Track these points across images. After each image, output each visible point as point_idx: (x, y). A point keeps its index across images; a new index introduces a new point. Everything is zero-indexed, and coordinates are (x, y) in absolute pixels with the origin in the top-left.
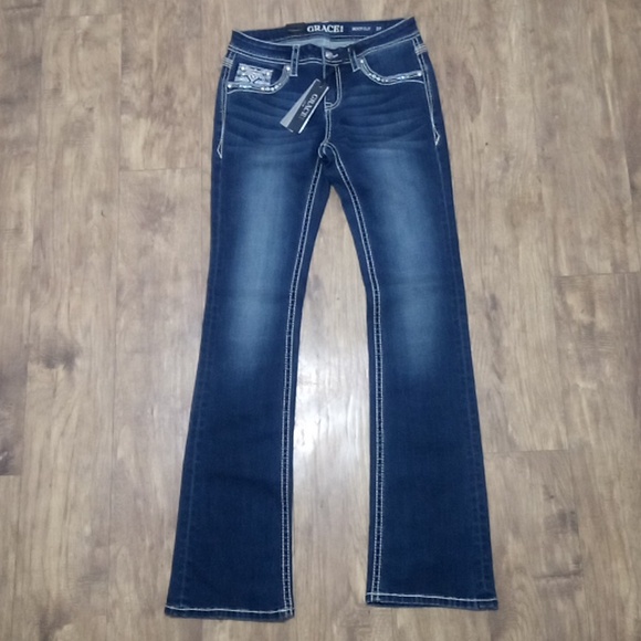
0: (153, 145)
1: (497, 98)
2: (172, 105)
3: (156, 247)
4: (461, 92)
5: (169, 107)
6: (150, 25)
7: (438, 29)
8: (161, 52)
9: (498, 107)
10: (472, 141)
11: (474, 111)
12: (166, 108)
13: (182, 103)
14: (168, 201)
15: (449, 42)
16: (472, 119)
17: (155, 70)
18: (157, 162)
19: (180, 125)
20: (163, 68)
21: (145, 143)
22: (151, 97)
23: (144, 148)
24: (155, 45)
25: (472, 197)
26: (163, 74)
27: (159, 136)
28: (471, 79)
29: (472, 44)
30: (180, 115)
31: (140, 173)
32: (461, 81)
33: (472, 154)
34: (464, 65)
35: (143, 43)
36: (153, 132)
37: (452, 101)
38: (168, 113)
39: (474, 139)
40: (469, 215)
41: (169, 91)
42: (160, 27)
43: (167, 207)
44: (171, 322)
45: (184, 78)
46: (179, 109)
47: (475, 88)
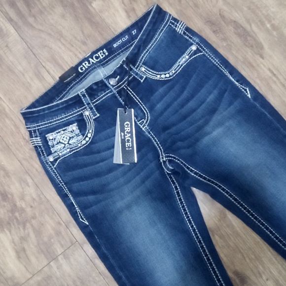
0: (24, 250)
1: (268, 26)
2: (15, 205)
4: (236, 40)
5: (14, 209)
9: (275, 33)
10: (275, 75)
11: (258, 48)
13: (22, 198)
15: (196, 6)
18: (38, 262)
19: (34, 218)
21: (17, 252)
23: (19, 257)
27: (23, 239)
28: (236, 25)
30: (29, 210)
31: (31, 282)
32: (230, 31)
34: (222, 17)
36: (16, 239)
38: (17, 214)
45: (9, 176)
46: (24, 206)
47: (245, 30)
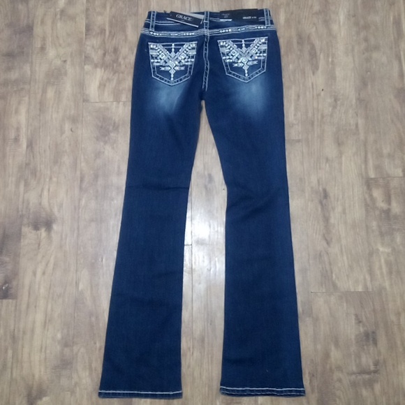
3: (106, 152)
6: (104, 6)
7: (292, 13)
8: (111, 25)
12: (114, 62)
14: (114, 123)
16: (314, 73)
17: (107, 36)
20: (112, 35)
22: (104, 54)
24: (107, 19)
25: (312, 124)
26: (112, 39)
29: (314, 24)
33: (313, 97)
35: (99, 18)
37: (300, 61)
39: (314, 87)
40: (310, 137)
41: (116, 50)
42: (111, 8)
43: (114, 127)
44: (115, 201)
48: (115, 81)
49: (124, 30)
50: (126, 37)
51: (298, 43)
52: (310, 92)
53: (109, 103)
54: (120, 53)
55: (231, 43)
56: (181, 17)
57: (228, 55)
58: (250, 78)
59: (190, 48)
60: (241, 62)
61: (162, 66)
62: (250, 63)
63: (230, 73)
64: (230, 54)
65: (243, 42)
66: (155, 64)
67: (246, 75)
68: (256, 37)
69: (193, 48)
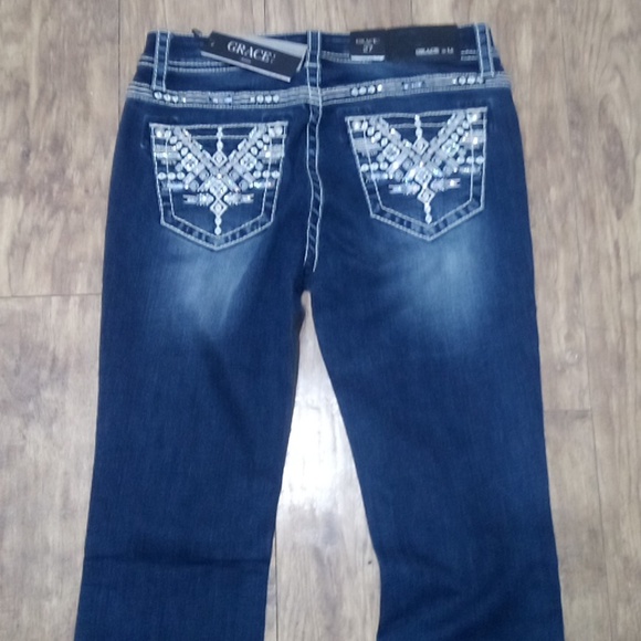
48: (56, 235)
49: (80, 83)
50: (87, 104)
51: (572, 123)
52: (610, 268)
53: (39, 301)
54: (70, 152)
55: (383, 126)
56: (240, 49)
57: (374, 159)
58: (438, 229)
59: (266, 139)
60: (413, 181)
61: (189, 192)
62: (439, 186)
63: (382, 213)
64: (380, 158)
65: (418, 123)
66: (171, 187)
67: (429, 219)
68: (453, 107)
69: (276, 141)
